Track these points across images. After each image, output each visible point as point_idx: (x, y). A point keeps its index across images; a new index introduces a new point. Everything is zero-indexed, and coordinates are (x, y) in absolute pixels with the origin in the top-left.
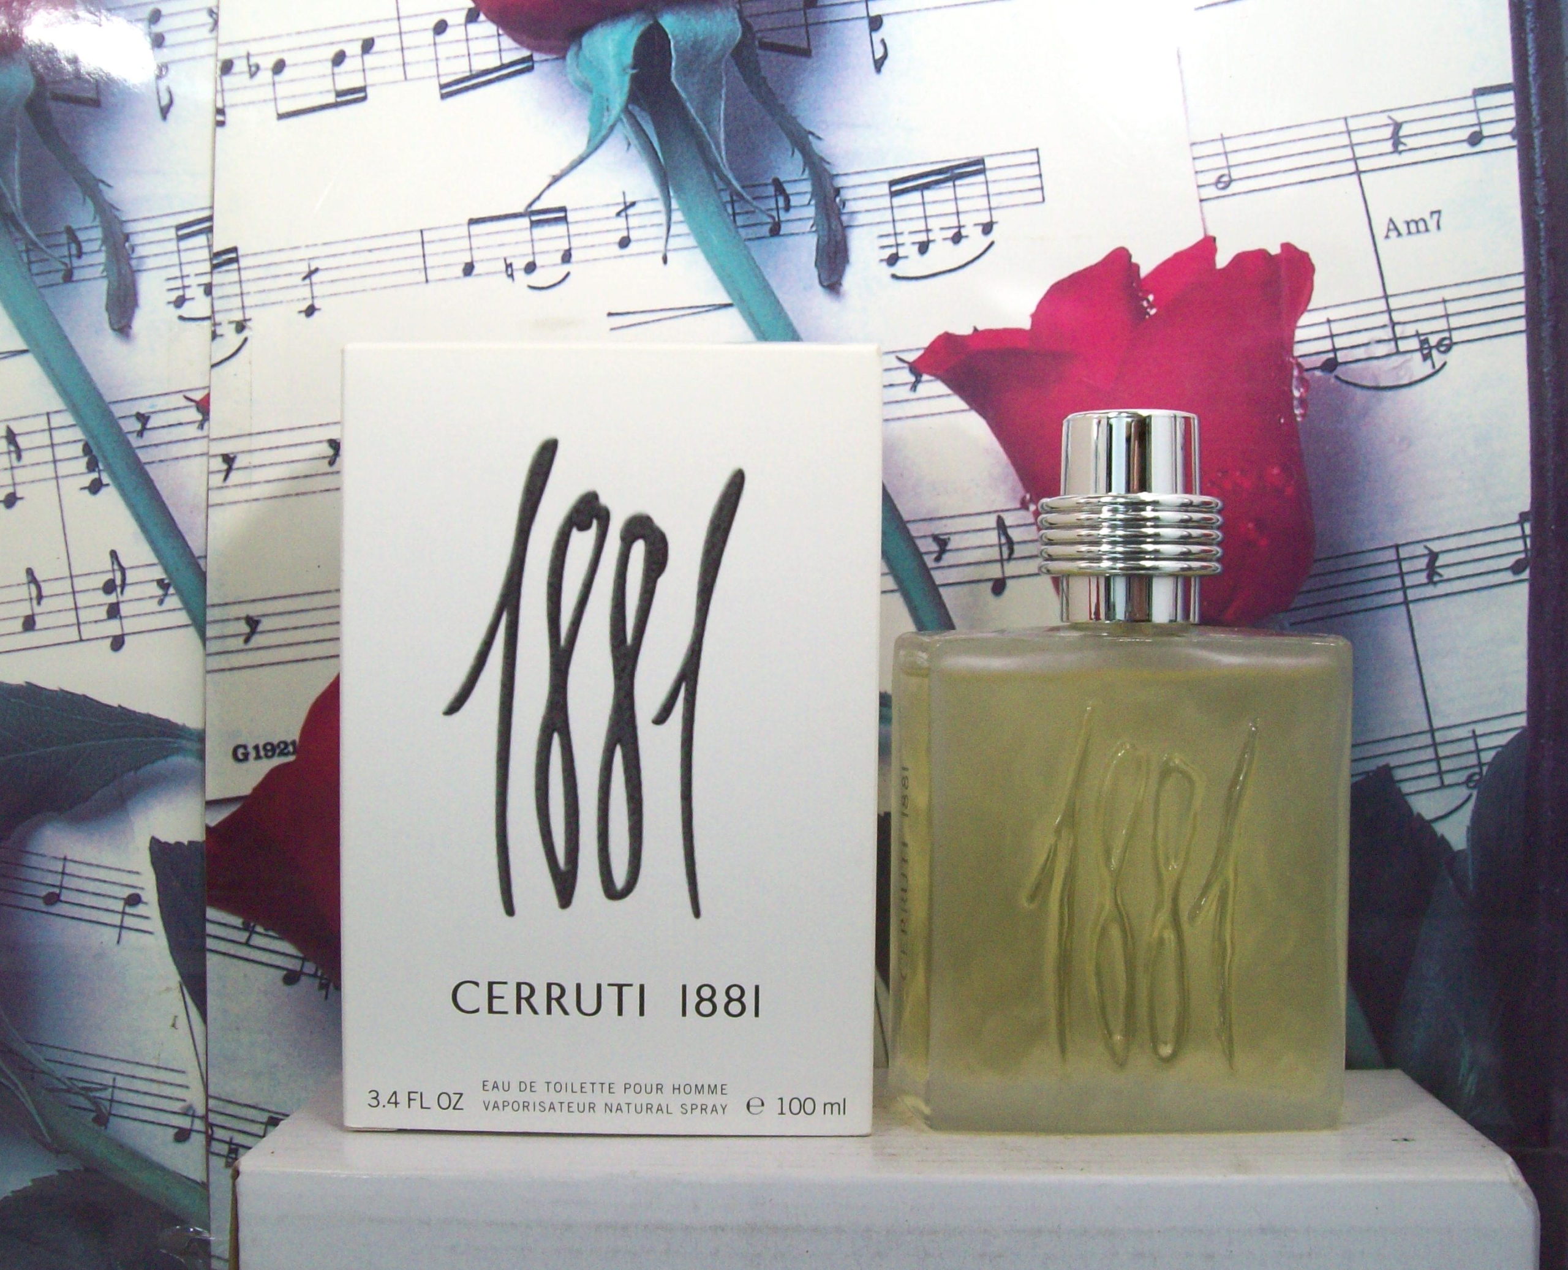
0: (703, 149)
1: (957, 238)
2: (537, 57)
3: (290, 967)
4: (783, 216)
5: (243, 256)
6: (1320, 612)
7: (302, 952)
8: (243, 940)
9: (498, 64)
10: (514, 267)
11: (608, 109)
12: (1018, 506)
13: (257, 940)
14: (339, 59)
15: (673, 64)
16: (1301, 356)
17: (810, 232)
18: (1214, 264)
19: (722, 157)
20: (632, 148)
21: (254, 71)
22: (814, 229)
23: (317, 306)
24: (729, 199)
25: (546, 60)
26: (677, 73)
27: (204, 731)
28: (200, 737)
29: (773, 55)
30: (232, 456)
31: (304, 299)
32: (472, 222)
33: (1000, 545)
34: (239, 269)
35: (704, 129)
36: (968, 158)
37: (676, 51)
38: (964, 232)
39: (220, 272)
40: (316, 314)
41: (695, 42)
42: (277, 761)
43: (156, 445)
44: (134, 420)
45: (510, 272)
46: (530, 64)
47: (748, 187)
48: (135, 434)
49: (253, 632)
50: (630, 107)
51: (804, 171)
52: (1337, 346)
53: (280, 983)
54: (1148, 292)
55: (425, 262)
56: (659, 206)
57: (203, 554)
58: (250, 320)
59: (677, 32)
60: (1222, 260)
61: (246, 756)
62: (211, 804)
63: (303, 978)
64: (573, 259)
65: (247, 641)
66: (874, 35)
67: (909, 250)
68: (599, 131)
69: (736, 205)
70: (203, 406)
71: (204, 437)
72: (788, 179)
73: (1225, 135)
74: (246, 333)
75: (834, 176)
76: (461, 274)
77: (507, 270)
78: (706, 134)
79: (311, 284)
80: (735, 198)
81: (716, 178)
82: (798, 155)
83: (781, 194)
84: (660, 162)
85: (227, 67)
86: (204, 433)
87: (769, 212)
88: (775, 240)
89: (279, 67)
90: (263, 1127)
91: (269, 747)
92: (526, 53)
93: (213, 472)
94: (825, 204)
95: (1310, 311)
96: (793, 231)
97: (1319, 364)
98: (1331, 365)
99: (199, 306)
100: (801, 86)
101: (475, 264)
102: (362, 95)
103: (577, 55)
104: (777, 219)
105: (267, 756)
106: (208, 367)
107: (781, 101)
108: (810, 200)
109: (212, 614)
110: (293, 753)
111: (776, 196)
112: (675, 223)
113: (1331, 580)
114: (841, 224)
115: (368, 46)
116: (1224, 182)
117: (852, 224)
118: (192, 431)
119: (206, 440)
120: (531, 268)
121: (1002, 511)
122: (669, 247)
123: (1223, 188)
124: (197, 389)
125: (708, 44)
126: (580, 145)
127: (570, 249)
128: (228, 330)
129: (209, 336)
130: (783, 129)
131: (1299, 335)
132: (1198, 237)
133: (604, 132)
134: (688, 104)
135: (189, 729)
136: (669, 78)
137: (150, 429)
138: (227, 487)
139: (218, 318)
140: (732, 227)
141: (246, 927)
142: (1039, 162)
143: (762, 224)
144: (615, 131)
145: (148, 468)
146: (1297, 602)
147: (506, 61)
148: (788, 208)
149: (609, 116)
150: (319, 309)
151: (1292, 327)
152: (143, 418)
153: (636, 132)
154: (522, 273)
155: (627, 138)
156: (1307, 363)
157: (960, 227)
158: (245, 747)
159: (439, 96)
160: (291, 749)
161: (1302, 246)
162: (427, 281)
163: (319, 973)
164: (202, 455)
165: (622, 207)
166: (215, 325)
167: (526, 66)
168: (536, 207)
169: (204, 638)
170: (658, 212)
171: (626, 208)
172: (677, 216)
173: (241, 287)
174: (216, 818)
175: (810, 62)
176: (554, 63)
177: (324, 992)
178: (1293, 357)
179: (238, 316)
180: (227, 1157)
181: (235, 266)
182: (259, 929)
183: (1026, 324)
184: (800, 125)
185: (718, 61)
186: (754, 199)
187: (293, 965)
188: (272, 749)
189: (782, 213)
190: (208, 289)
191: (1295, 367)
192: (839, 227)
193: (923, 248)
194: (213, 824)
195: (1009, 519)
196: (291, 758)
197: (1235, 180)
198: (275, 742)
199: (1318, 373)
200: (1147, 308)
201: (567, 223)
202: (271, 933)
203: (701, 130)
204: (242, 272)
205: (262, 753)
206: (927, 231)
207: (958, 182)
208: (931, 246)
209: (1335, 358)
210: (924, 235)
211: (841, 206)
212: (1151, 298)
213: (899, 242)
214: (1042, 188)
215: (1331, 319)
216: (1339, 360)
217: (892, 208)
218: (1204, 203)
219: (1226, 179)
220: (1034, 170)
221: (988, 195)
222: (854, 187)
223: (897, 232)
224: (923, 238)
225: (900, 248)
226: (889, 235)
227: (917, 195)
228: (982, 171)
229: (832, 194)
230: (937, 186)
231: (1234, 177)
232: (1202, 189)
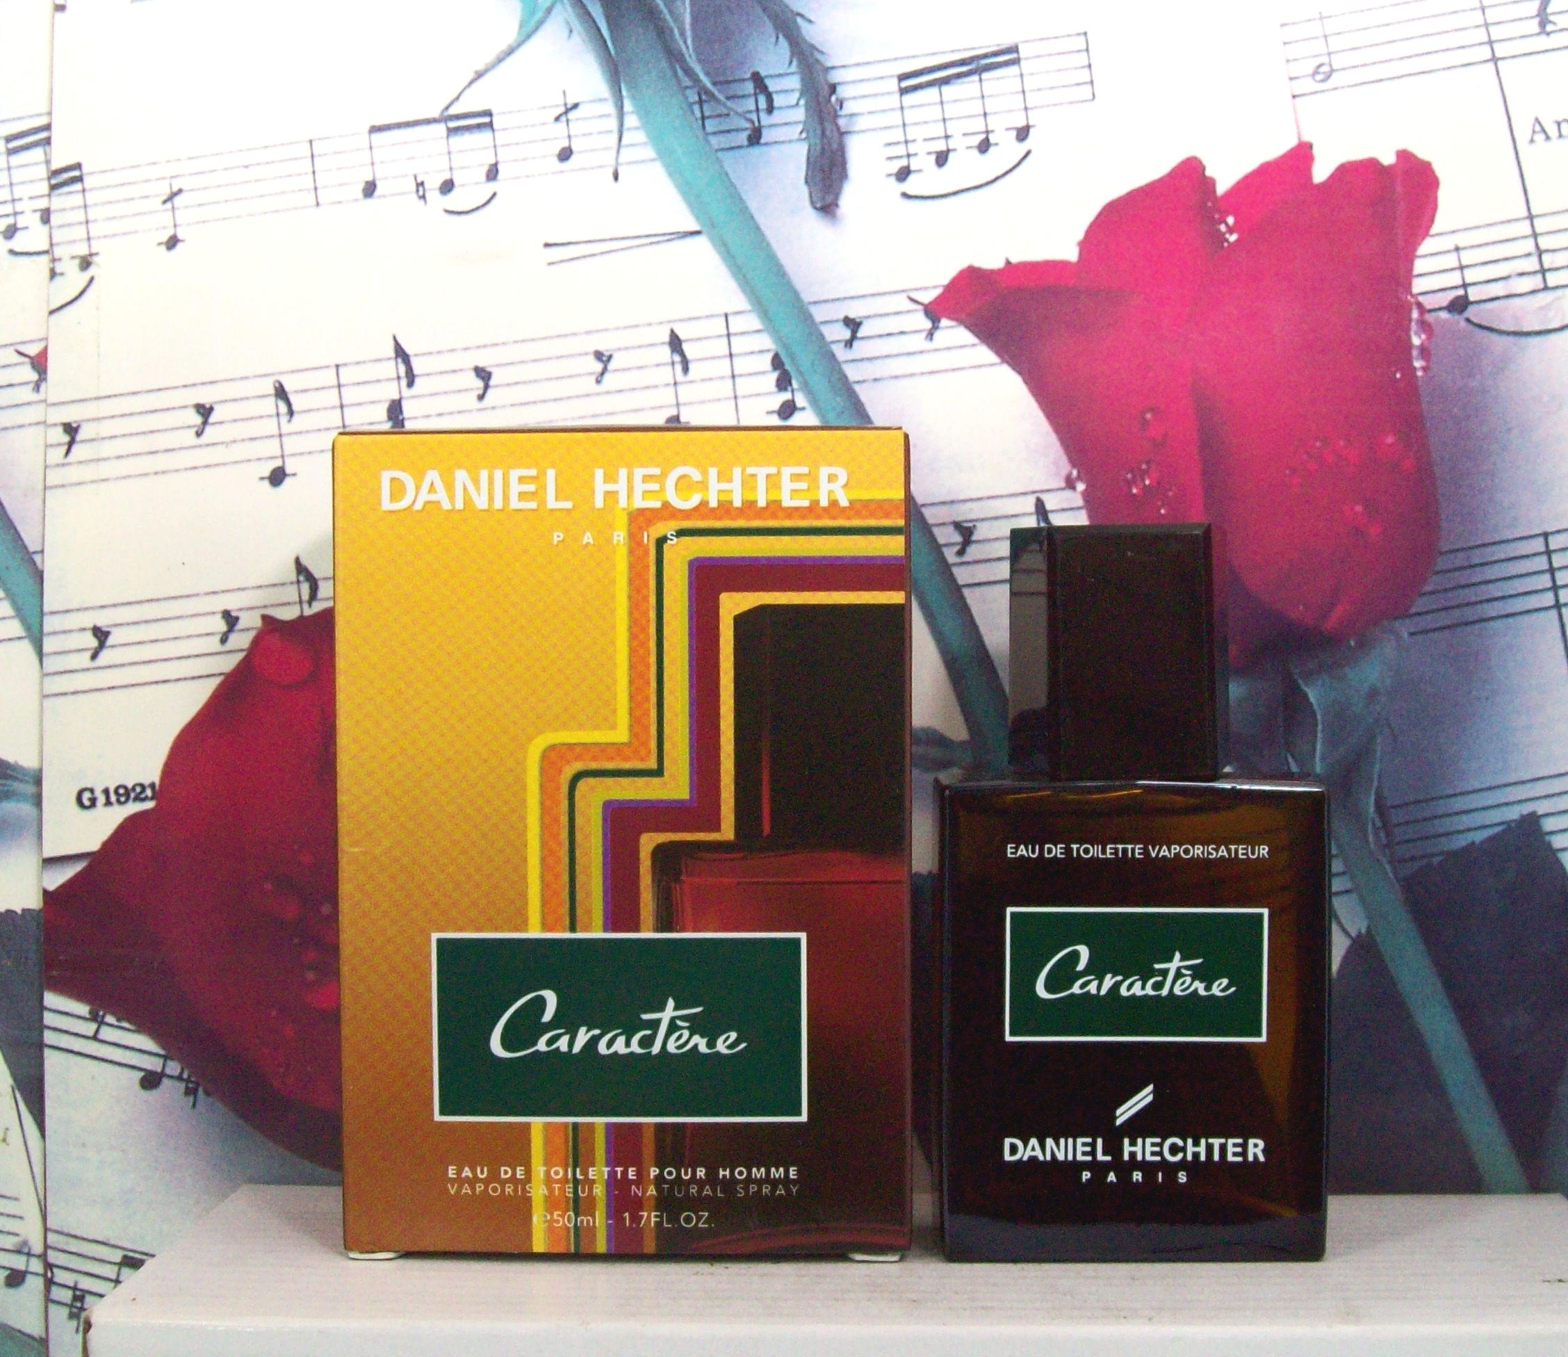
0: (663, 34)
1: (984, 146)
3: (149, 1067)
4: (766, 119)
5: (87, 174)
7: (164, 1048)
8: (91, 1033)
10: (427, 186)
12: (1063, 484)
13: (107, 1033)
16: (1422, 294)
17: (800, 140)
18: (1310, 177)
19: (687, 46)
20: (575, 33)
22: (804, 135)
23: (180, 236)
24: (697, 98)
27: (41, 770)
28: (37, 779)
30: (74, 425)
31: (165, 228)
32: (375, 129)
34: (84, 190)
36: (998, 45)
38: (992, 139)
39: (60, 195)
40: (179, 246)
42: (133, 808)
45: (421, 193)
47: (721, 83)
49: (102, 645)
51: (791, 63)
52: (1468, 281)
53: (137, 1087)
54: (1228, 213)
55: (315, 180)
56: (609, 108)
57: (39, 549)
58: (96, 254)
60: (1321, 172)
61: (93, 801)
62: (50, 862)
63: (165, 1081)
64: (500, 176)
65: (94, 656)
67: (923, 162)
68: (533, 13)
69: (705, 107)
70: (39, 363)
71: (42, 401)
72: (771, 72)
73: (1324, 14)
74: (91, 271)
75: (828, 70)
76: (360, 195)
77: (418, 191)
78: (668, 17)
79: (173, 209)
80: (704, 97)
81: (680, 72)
82: (783, 43)
83: (762, 92)
84: (609, 52)
86: (41, 396)
87: (749, 116)
88: (755, 151)
90: (116, 1268)
91: (121, 791)
93: (51, 446)
94: (819, 103)
95: (1433, 236)
96: (777, 139)
97: (1445, 304)
98: (1459, 305)
99: (33, 236)
101: (378, 183)
104: (757, 124)
105: (119, 802)
106: (46, 314)
108: (799, 99)
109: (50, 624)
110: (152, 798)
111: (755, 94)
112: (629, 129)
113: (1464, 577)
114: (838, 129)
116: (1323, 73)
117: (850, 129)
118: (26, 394)
119: (43, 405)
120: (447, 187)
121: (1042, 491)
122: (620, 160)
123: (1323, 81)
126: (512, 33)
127: (496, 165)
128: (69, 268)
129: (47, 274)
130: (766, 12)
131: (1419, 266)
132: (1289, 143)
133: (539, 15)
135: (22, 768)
138: (70, 463)
139: (58, 252)
140: (700, 133)
141: (94, 1017)
142: (1087, 50)
143: (738, 130)
144: (554, 13)
146: (1420, 605)
148: (770, 109)
150: (182, 241)
151: (1410, 258)
153: (578, 16)
154: (437, 193)
155: (568, 23)
156: (1428, 302)
157: (987, 132)
158: (92, 791)
160: (149, 793)
161: (1422, 153)
162: (318, 204)
163: (185, 1076)
164: (38, 423)
165: (562, 109)
166: (54, 260)
168: (452, 111)
169: (40, 654)
170: (608, 115)
171: (567, 111)
172: (631, 120)
173: (86, 212)
174: (57, 879)
177: (191, 1099)
178: (1413, 296)
179: (83, 250)
180: (71, 1306)
181: (78, 186)
182: (110, 1019)
183: (1070, 253)
184: (786, 5)
186: (728, 98)
187: (154, 1064)
188: (124, 794)
189: (763, 115)
190: (46, 216)
191: (1414, 307)
192: (836, 134)
193: (941, 159)
194: (51, 887)
195: (1050, 503)
196: (150, 805)
197: (1337, 70)
198: (130, 786)
199: (1444, 315)
200: (1224, 234)
201: (493, 130)
202: (125, 1025)
203: (661, 12)
204: (87, 194)
205: (113, 798)
206: (947, 137)
207: (985, 76)
208: (951, 156)
209: (1466, 296)
210: (943, 142)
211: (838, 108)
212: (1231, 220)
213: (911, 152)
214: (1092, 82)
215: (1461, 245)
216: (1471, 298)
217: (902, 108)
218: (1298, 100)
219: (1325, 69)
220: (1082, 59)
221: (1023, 92)
222: (853, 82)
223: (909, 138)
224: (941, 146)
225: (912, 160)
226: (898, 143)
227: (932, 93)
228: (1016, 62)
229: (826, 90)
230: (960, 81)
231: (1335, 67)
232: (1295, 82)
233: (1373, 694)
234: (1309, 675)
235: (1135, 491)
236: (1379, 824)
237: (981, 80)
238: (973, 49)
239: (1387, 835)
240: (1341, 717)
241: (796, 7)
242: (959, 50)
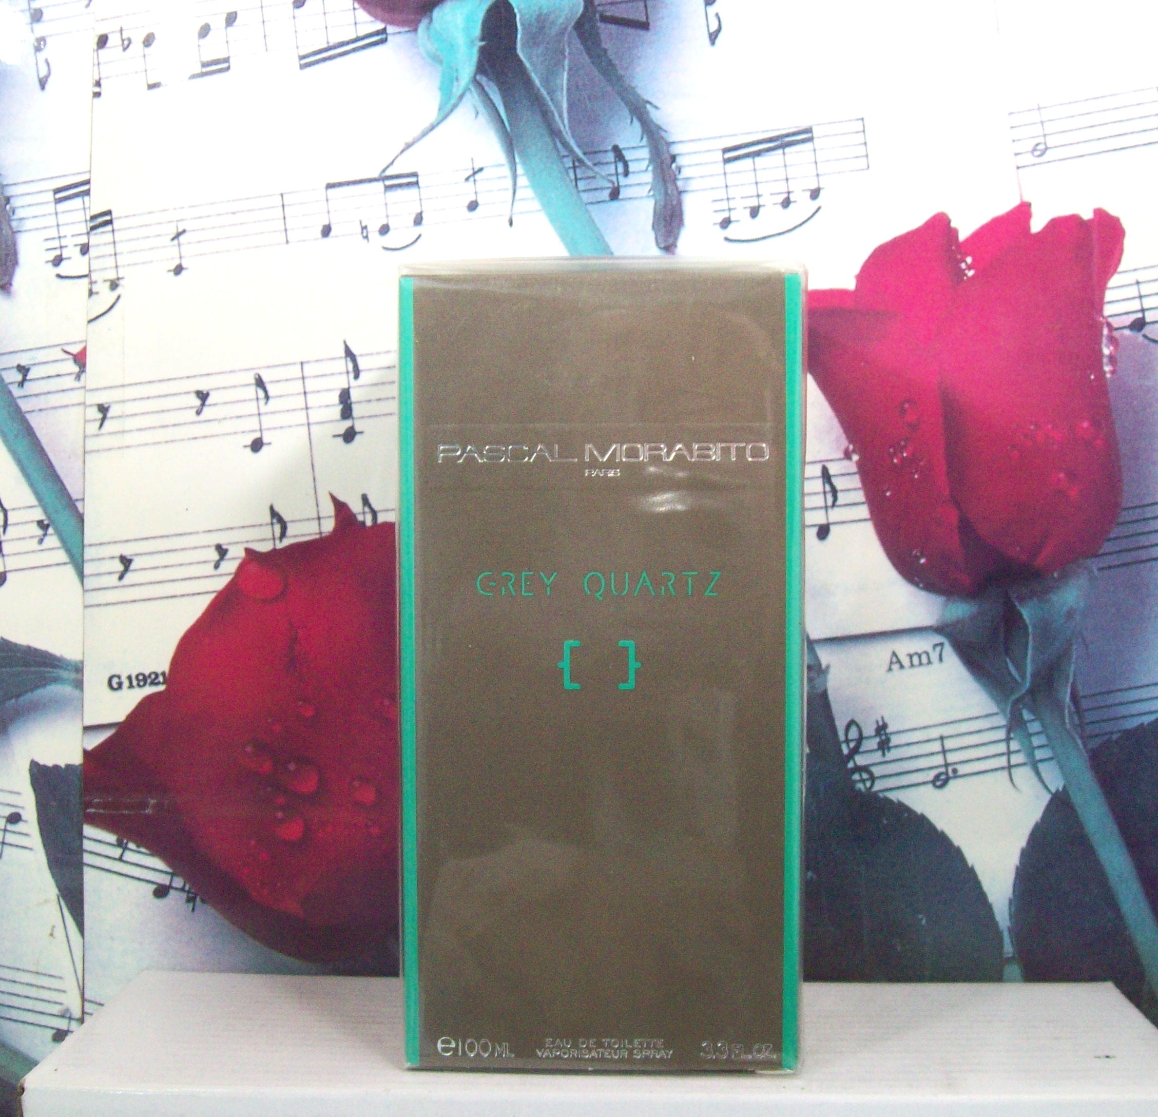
0: (545, 115)
1: (786, 203)
2: (391, 29)
3: (160, 881)
4: (623, 181)
5: (116, 218)
6: (1127, 557)
7: (171, 868)
8: (117, 856)
9: (353, 36)
10: (369, 228)
11: (457, 79)
12: (841, 455)
13: (129, 856)
14: (205, 31)
15: (519, 36)
16: (1111, 316)
17: (648, 197)
18: (1029, 228)
19: (563, 123)
20: (480, 116)
21: (126, 45)
22: (651, 193)
23: (184, 265)
24: (571, 165)
25: (399, 33)
26: (523, 45)
27: (82, 662)
28: (78, 668)
29: (613, 28)
30: (106, 406)
31: (173, 259)
32: (330, 186)
33: (825, 493)
34: (113, 231)
35: (548, 98)
36: (797, 127)
37: (522, 24)
38: (792, 197)
39: (96, 234)
40: (184, 272)
41: (539, 16)
42: (149, 690)
43: (36, 395)
44: (15, 371)
45: (365, 234)
46: (384, 36)
47: (590, 153)
48: (17, 385)
49: (126, 569)
50: (478, 77)
51: (642, 138)
52: (1145, 307)
53: (151, 896)
54: (967, 255)
55: (285, 224)
56: (506, 171)
57: (80, 497)
58: (123, 278)
59: (522, 6)
60: (1037, 225)
61: (120, 685)
62: (87, 729)
63: (172, 892)
64: (424, 222)
65: (121, 578)
66: (709, 9)
67: (741, 215)
68: (449, 99)
69: (578, 171)
70: (80, 359)
71: (81, 388)
72: (627, 146)
73: (1041, 106)
74: (119, 291)
75: (669, 144)
76: (319, 235)
77: (362, 233)
78: (550, 103)
79: (179, 245)
80: (577, 164)
81: (559, 145)
82: (637, 124)
83: (620, 160)
84: (506, 129)
85: (103, 41)
86: (81, 384)
87: (610, 178)
88: (615, 204)
89: (148, 41)
91: (141, 677)
92: (379, 26)
93: (89, 421)
94: (662, 170)
95: (1120, 273)
96: (631, 196)
97: (1128, 323)
98: (1139, 325)
99: (75, 264)
100: (639, 58)
101: (333, 227)
102: (225, 65)
103: (428, 28)
104: (616, 185)
105: (139, 685)
106: (86, 322)
107: (621, 72)
108: (648, 166)
109: (89, 553)
110: (163, 683)
111: (615, 162)
112: (521, 187)
113: (1138, 528)
114: (677, 188)
115: (231, 19)
116: (1040, 150)
117: (686, 189)
118: (70, 382)
119: (83, 391)
120: (385, 230)
121: (827, 461)
122: (514, 211)
123: (1039, 156)
124: (74, 343)
125: (552, 17)
126: (432, 115)
127: (421, 213)
128: (103, 288)
129: (87, 293)
130: (623, 99)
131: (1109, 295)
132: (1013, 203)
133: (453, 101)
134: (533, 75)
135: (65, 660)
136: (515, 49)
137: (30, 380)
138: (102, 434)
139: (94, 276)
140: (574, 191)
141: (120, 844)
142: (864, 131)
143: (602, 189)
144: (464, 100)
145: (28, 416)
146: (1108, 547)
147: (361, 34)
148: (626, 173)
149: (458, 86)
150: (186, 269)
151: (1103, 287)
152: (23, 370)
153: (483, 101)
154: (377, 234)
155: (475, 107)
156: (1115, 322)
157: (789, 193)
158: (119, 677)
159: (298, 66)
160: (161, 679)
161: (1113, 211)
162: (287, 242)
163: (187, 888)
164: (79, 404)
165: (471, 172)
166: (91, 283)
167: (380, 38)
168: (388, 173)
169: (81, 575)
170: (505, 177)
171: (475, 173)
172: (522, 181)
173: (115, 247)
174: (95, 741)
175: (649, 34)
176: (408, 35)
177: (191, 905)
178: (1104, 317)
179: (112, 275)
181: (109, 228)
182: (131, 845)
183: (850, 284)
184: (639, 96)
185: (562, 33)
186: (595, 165)
187: (164, 880)
188: (143, 680)
189: (621, 178)
190: (85, 249)
191: (1105, 326)
192: (675, 193)
193: (754, 212)
194: (90, 747)
195: (833, 469)
196: (162, 688)
197: (1050, 148)
198: (147, 673)
199: (1127, 332)
200: (964, 270)
201: (419, 188)
202: (143, 850)
203: (544, 99)
204: (116, 233)
205: (135, 683)
206: (758, 196)
207: (787, 150)
208: (761, 210)
209: (1143, 318)
210: (755, 199)
211: (677, 173)
212: (969, 260)
213: (731, 207)
214: (867, 156)
215: (1140, 280)
216: (1148, 320)
217: (725, 174)
218: (1020, 170)
219: (1042, 147)
220: (860, 138)
221: (816, 162)
222: (689, 153)
223: (730, 196)
224: (754, 203)
225: (732, 212)
226: (722, 200)
227: (748, 162)
228: (811, 140)
229: (669, 161)
230: (768, 154)
231: (1049, 146)
232: (1019, 156)
233: (1070, 614)
234: (1022, 599)
235: (895, 461)
236: (1073, 709)
237: (784, 153)
238: (778, 130)
239: (1080, 718)
240: (1046, 631)
241: (647, 97)
242: (767, 131)
